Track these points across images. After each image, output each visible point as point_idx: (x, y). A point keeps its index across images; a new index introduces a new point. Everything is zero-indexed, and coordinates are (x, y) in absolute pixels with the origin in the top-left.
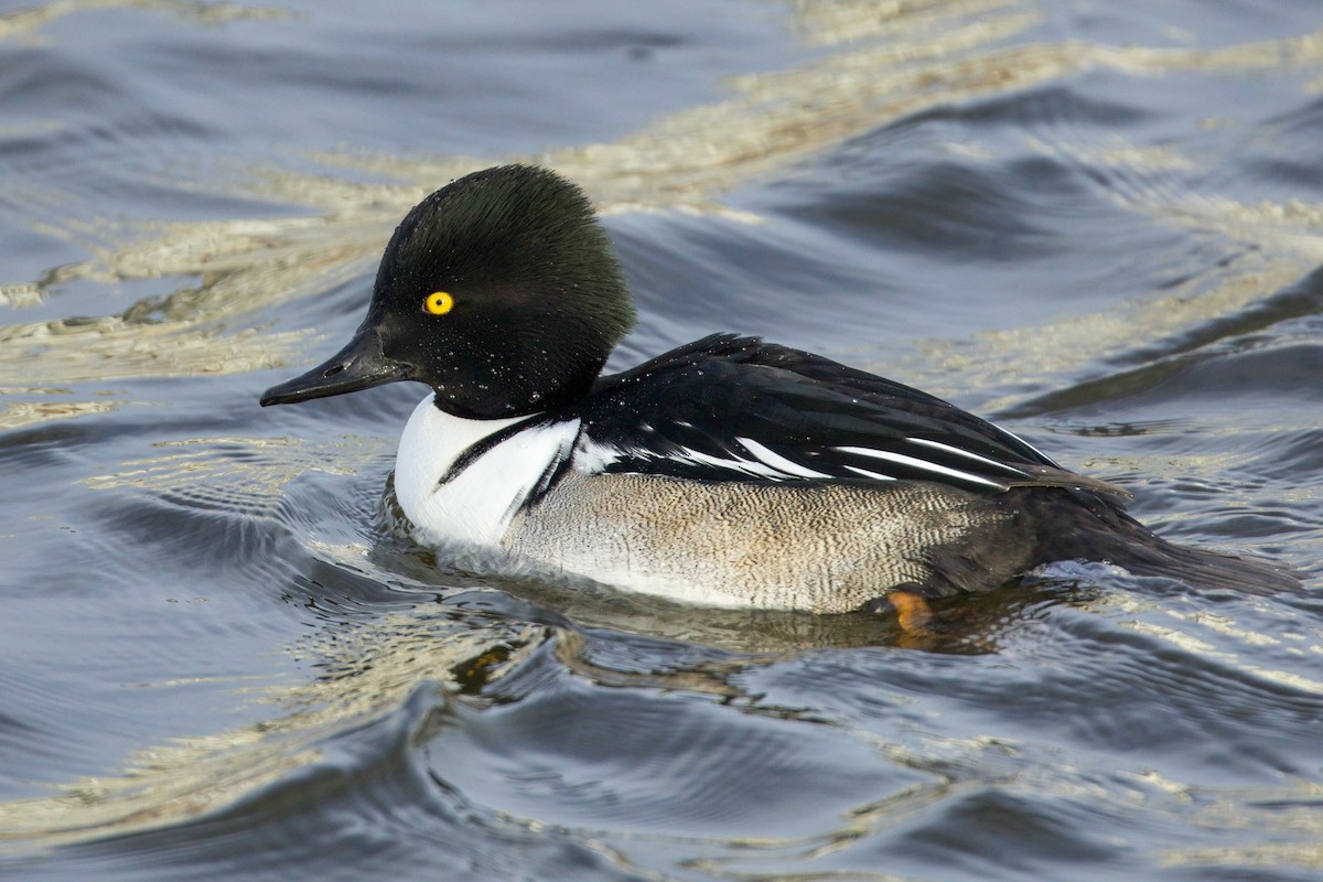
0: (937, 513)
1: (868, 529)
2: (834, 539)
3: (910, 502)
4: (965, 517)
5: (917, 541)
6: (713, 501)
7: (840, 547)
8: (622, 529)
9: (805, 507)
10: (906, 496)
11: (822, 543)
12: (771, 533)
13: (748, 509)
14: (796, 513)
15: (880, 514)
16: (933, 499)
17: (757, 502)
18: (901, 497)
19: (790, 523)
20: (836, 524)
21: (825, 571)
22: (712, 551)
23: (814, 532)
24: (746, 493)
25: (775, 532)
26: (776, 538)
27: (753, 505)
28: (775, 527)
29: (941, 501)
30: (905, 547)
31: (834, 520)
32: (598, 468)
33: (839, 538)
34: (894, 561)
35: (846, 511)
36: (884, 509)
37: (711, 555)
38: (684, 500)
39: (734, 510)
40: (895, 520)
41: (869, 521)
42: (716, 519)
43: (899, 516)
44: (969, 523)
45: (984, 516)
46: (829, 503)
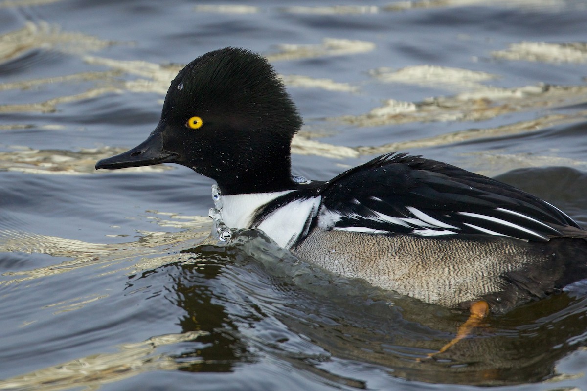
0: (510, 255)
1: (472, 263)
2: (454, 268)
3: (496, 249)
4: (525, 257)
5: (498, 270)
6: (392, 246)
7: (456, 272)
8: (342, 260)
9: (440, 250)
10: (495, 246)
11: (446, 269)
12: (421, 263)
13: (409, 250)
14: (435, 253)
15: (480, 256)
16: (509, 247)
17: (415, 246)
18: (492, 246)
19: (431, 258)
20: (455, 260)
21: (447, 283)
22: (387, 272)
23: (443, 263)
24: (409, 242)
25: (422, 263)
26: (422, 266)
27: (412, 248)
28: (423, 260)
29: (513, 248)
30: (492, 275)
31: (454, 258)
32: (331, 224)
33: (456, 268)
34: (485, 282)
35: (462, 254)
36: (482, 253)
37: (387, 274)
38: (376, 245)
39: (402, 251)
40: (488, 259)
41: (473, 259)
42: (392, 255)
43: (490, 257)
44: (527, 261)
45: (535, 258)
46: (453, 249)
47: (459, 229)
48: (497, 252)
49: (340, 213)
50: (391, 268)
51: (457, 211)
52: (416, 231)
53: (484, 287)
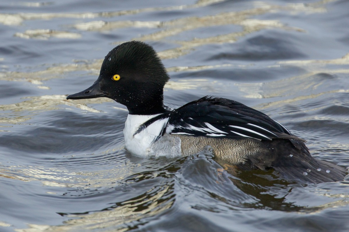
0: (251, 146)
1: (232, 149)
2: (223, 152)
4: (258, 149)
5: (244, 154)
9: (217, 143)
10: (244, 142)
13: (203, 143)
14: (214, 145)
15: (236, 146)
16: (251, 142)
17: (205, 142)
18: (242, 142)
20: (224, 148)
23: (218, 149)
24: (203, 139)
30: (241, 155)
31: (223, 146)
32: (170, 131)
34: (238, 158)
35: (227, 145)
36: (237, 144)
38: (189, 141)
39: (199, 144)
40: (240, 147)
41: (232, 147)
42: (195, 146)
43: (241, 146)
44: (259, 151)
45: (263, 150)
46: (223, 143)
47: (228, 134)
48: (245, 144)
49: (174, 125)
50: (194, 152)
51: (228, 125)
52: (208, 135)
53: (237, 160)
